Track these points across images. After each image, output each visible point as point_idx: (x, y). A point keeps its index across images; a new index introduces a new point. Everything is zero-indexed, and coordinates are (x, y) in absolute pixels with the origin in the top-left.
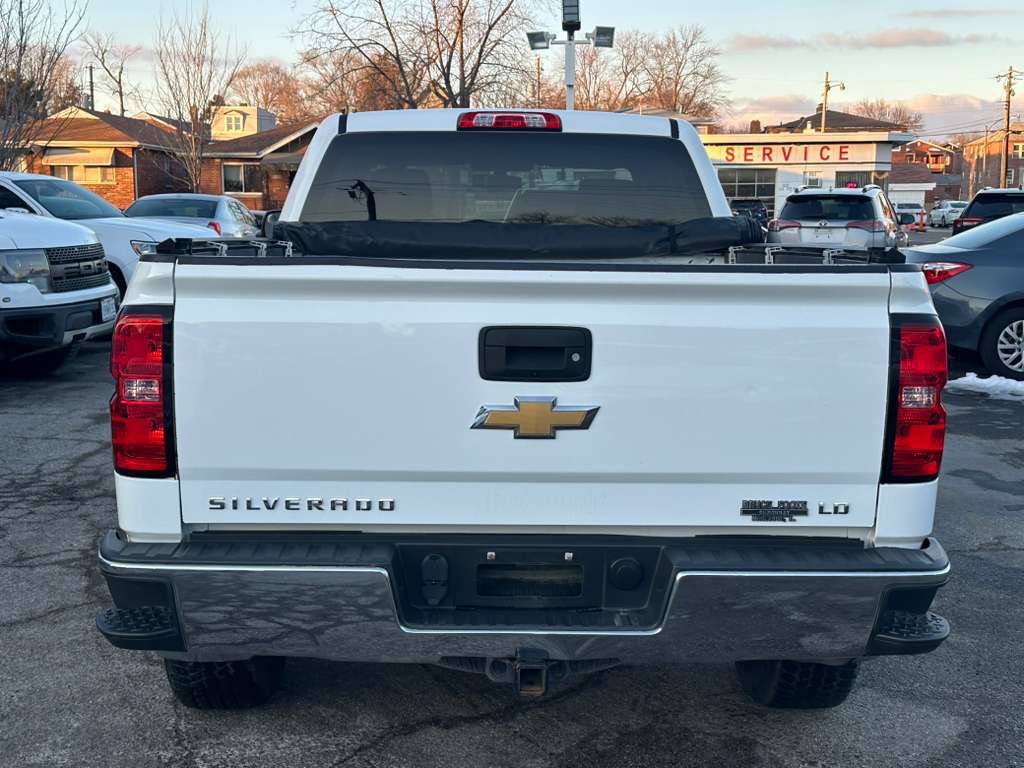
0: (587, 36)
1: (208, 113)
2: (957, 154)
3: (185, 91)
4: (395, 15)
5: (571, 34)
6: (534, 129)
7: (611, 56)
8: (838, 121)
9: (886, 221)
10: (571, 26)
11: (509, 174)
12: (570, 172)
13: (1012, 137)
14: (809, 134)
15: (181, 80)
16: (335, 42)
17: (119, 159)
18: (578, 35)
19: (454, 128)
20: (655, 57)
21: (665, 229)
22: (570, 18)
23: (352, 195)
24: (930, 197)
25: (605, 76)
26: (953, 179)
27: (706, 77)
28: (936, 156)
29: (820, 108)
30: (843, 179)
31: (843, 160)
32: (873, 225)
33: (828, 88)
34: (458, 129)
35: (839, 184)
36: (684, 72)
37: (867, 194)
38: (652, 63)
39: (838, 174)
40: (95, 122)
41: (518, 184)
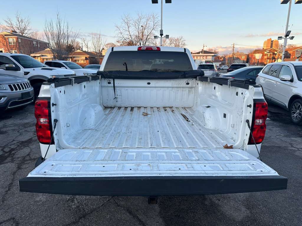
0: (164, 36)
1: (102, 51)
2: (224, 58)
3: (97, 47)
4: (132, 34)
5: (161, 36)
6: (155, 50)
7: (168, 41)
8: (205, 52)
9: (216, 69)
10: (161, 35)
11: (150, 60)
12: (161, 60)
13: (234, 55)
14: (201, 54)
15: (96, 45)
16: (121, 38)
17: (86, 59)
18: (163, 36)
19: (137, 50)
20: (175, 41)
21: (183, 72)
22: (161, 33)
23: (124, 65)
24: (220, 65)
25: (167, 45)
26: (223, 62)
27: (183, 45)
28: (221, 58)
29: (202, 50)
30: (206, 62)
31: (206, 59)
32: (214, 70)
33: (204, 46)
34: (138, 50)
35: (205, 63)
36: (180, 44)
37: (213, 64)
38: (175, 42)
39: (205, 61)
40: (82, 52)
41: (151, 63)
